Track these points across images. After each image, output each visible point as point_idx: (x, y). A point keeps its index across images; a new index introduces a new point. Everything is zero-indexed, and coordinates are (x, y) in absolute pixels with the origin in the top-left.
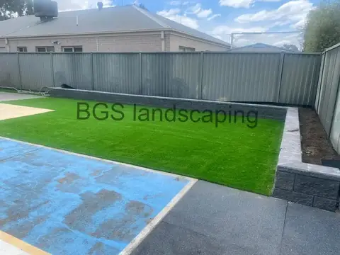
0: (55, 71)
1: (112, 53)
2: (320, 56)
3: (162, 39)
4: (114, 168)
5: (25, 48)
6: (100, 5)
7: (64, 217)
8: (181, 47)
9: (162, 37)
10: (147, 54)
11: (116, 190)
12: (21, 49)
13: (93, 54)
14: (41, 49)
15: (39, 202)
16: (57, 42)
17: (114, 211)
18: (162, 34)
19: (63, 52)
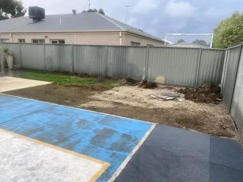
0: (46, 56)
1: (87, 45)
2: (224, 51)
3: (121, 37)
4: (106, 117)
5: (24, 40)
6: (74, 11)
7: (89, 141)
8: (132, 42)
9: (121, 36)
10: (111, 46)
11: (112, 128)
12: (21, 40)
13: (73, 45)
14: (35, 41)
15: (72, 134)
16: (47, 37)
17: (116, 139)
18: (121, 33)
19: (51, 43)
